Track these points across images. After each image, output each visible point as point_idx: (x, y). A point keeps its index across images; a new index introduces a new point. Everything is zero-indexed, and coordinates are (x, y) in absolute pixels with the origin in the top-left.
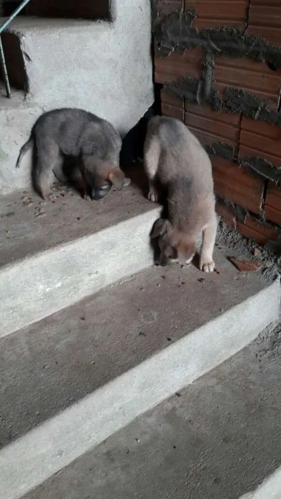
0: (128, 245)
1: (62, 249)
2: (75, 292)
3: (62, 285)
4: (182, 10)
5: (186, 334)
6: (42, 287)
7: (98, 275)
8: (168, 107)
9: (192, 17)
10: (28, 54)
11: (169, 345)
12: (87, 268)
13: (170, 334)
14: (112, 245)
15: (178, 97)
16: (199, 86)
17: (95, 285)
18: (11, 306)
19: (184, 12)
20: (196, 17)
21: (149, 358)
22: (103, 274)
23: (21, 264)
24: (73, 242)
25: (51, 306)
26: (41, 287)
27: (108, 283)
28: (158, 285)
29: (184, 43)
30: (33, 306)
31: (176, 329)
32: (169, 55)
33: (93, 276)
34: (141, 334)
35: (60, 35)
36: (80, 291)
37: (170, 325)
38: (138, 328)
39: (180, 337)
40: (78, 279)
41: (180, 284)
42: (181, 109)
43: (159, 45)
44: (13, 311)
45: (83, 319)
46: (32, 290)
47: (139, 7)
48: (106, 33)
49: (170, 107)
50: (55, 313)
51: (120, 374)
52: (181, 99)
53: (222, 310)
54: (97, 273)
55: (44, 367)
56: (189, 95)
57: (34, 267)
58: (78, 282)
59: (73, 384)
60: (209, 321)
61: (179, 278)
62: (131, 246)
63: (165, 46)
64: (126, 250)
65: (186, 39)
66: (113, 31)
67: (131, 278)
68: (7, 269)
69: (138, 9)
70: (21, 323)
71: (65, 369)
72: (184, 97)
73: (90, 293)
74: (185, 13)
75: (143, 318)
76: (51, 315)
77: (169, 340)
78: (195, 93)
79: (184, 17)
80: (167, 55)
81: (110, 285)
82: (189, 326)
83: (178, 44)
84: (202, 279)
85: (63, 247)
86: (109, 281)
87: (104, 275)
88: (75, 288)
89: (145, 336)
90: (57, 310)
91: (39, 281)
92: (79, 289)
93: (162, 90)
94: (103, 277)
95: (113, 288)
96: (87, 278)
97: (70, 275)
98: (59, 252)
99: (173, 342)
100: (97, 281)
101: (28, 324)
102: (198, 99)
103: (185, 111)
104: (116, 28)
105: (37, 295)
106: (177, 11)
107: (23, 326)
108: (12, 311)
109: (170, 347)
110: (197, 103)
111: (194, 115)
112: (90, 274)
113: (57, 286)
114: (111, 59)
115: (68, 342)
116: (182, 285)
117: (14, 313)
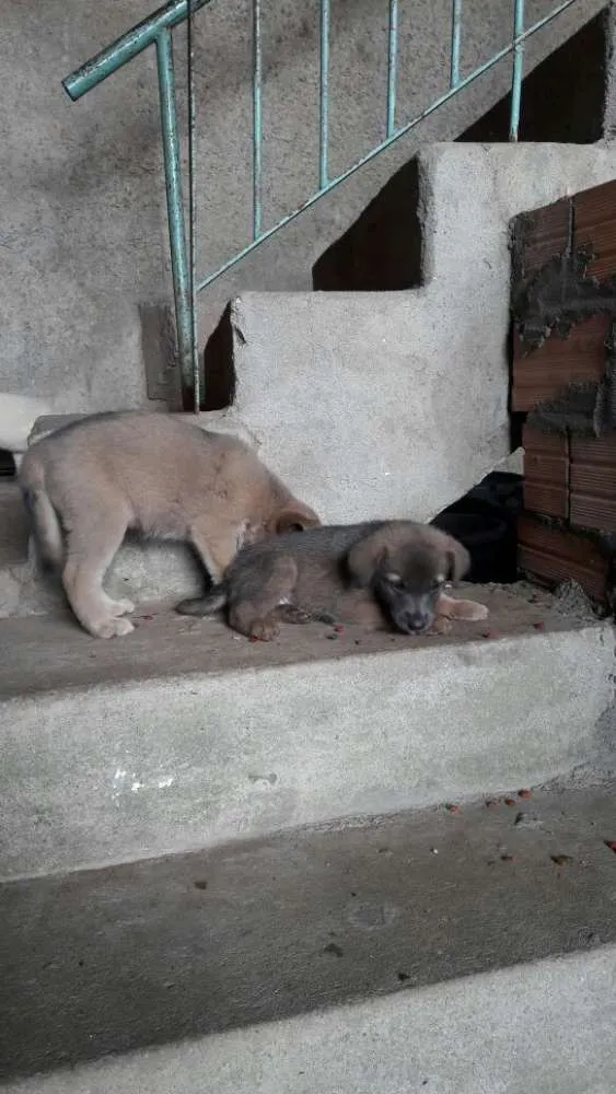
0: (365, 725)
1: (189, 686)
2: (208, 817)
3: (175, 786)
4: (568, 250)
5: (462, 974)
6: (124, 773)
7: (276, 787)
8: (535, 460)
9: (585, 260)
10: (242, 331)
11: (398, 990)
12: (246, 758)
13: (414, 965)
14: (323, 713)
15: (556, 431)
16: (599, 397)
17: (264, 812)
18: (38, 803)
19: (571, 254)
20: (594, 256)
21: (325, 1009)
22: (291, 790)
23: (81, 697)
24: (220, 675)
25: (137, 838)
26: (120, 774)
27: (302, 821)
28: (432, 850)
29: (569, 314)
30: (91, 822)
31: (439, 958)
32: (540, 346)
33: (261, 786)
34: (332, 949)
35: (309, 301)
36: (221, 819)
37: (424, 943)
38: (332, 934)
39: (437, 978)
40: (218, 782)
41: (497, 857)
42: (563, 459)
43: (521, 331)
44: (40, 820)
45: (202, 885)
46: (97, 775)
47: (485, 261)
48: (408, 303)
49: (539, 457)
50: (143, 861)
51: (221, 1029)
52: (562, 433)
53: (597, 939)
54: (273, 778)
55: (44, 967)
56: (577, 422)
57: (113, 714)
58: (217, 791)
59: (88, 1021)
60: (542, 957)
61: (498, 845)
62: (377, 731)
63: (533, 328)
64: (360, 738)
65: (575, 305)
66: (422, 301)
67: (366, 823)
68: (45, 700)
69: (482, 265)
70: (52, 860)
71: (93, 982)
72: (567, 429)
73: (247, 832)
74: (574, 255)
75: (355, 915)
76: (132, 865)
77: (402, 977)
78: (589, 415)
79: (570, 263)
80: (534, 347)
81: (305, 828)
82: (478, 957)
83: (558, 319)
84: (564, 857)
85: (192, 679)
86: (305, 815)
87: (292, 793)
88: (206, 805)
89: (340, 955)
90: (152, 855)
91: (121, 754)
92: (218, 811)
93: (525, 426)
94: (288, 798)
95: (313, 835)
96: (245, 788)
97: (198, 764)
98: (177, 691)
99: (411, 986)
100: (271, 804)
101: (69, 869)
102: (596, 428)
103: (571, 461)
104: (429, 296)
105: (107, 794)
106: (558, 254)
107: (56, 871)
108: (35, 818)
109: (398, 994)
110: (595, 436)
111: (589, 467)
112: (254, 778)
113: (161, 785)
114: (413, 356)
115: (135, 926)
116: (501, 862)
117: (41, 825)
